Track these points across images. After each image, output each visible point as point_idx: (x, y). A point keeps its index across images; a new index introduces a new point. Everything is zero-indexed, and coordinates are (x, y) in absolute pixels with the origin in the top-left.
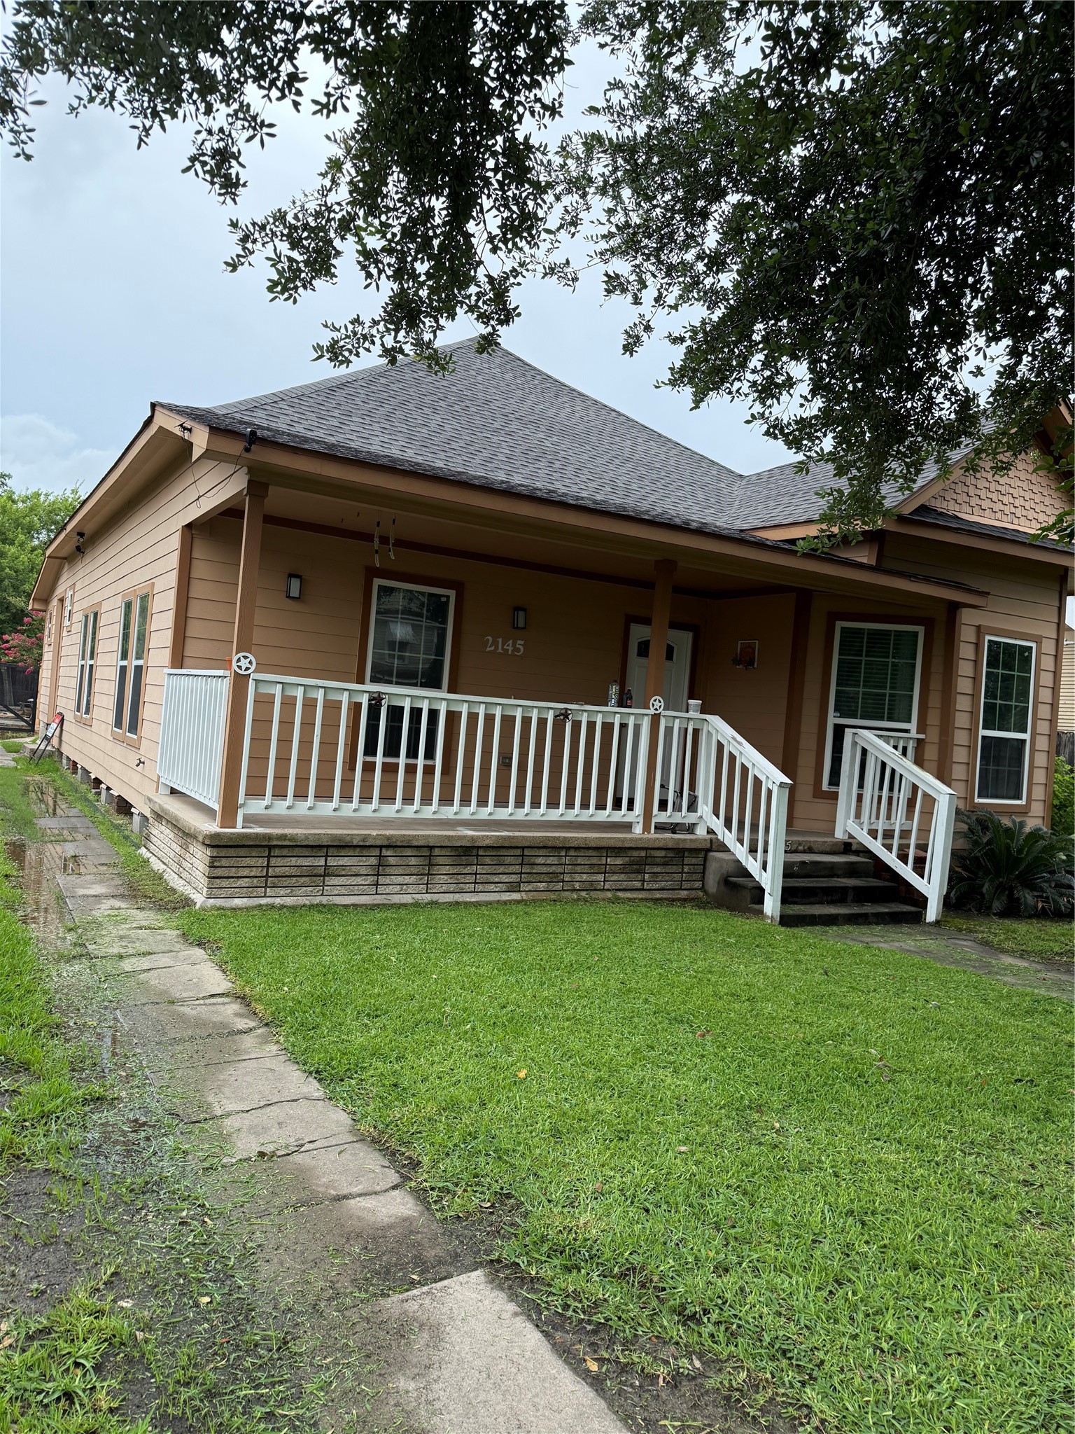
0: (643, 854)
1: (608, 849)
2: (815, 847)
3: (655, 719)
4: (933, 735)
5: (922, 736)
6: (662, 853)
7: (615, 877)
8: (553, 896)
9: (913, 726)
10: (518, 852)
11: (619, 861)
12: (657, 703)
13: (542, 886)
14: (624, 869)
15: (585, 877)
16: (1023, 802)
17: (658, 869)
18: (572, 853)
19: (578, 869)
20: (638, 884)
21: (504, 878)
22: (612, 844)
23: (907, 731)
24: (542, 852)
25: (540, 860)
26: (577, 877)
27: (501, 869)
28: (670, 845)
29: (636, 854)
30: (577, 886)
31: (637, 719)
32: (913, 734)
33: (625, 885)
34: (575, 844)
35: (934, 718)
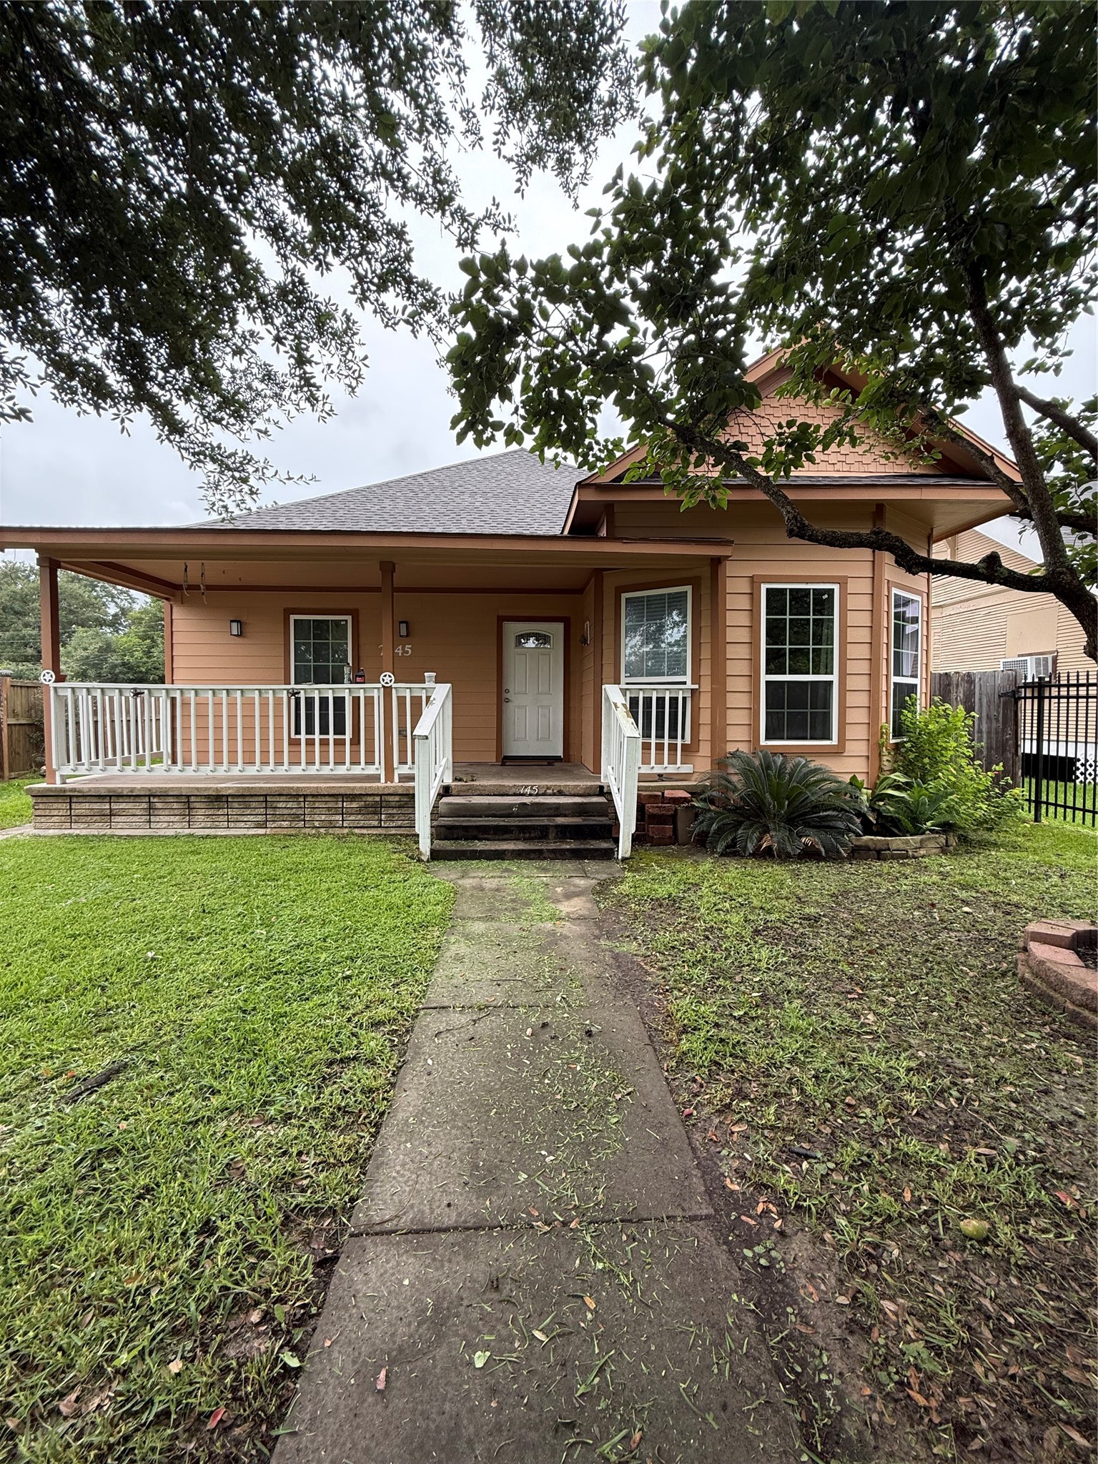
0: (378, 799)
1: (343, 795)
2: (565, 790)
3: (387, 690)
4: (706, 685)
5: (696, 687)
6: (397, 798)
7: (352, 818)
8: (293, 832)
9: (688, 678)
10: (262, 799)
11: (355, 805)
12: (387, 678)
13: (285, 824)
14: (359, 811)
15: (323, 817)
16: (835, 741)
17: (395, 811)
18: (309, 799)
19: (317, 811)
20: (376, 823)
21: (251, 818)
22: (342, 792)
23: (684, 683)
24: (282, 799)
25: (280, 805)
26: (317, 818)
27: (248, 812)
28: (400, 792)
29: (370, 799)
30: (317, 824)
31: (376, 692)
32: (689, 685)
33: (362, 823)
34: (308, 792)
35: (705, 670)
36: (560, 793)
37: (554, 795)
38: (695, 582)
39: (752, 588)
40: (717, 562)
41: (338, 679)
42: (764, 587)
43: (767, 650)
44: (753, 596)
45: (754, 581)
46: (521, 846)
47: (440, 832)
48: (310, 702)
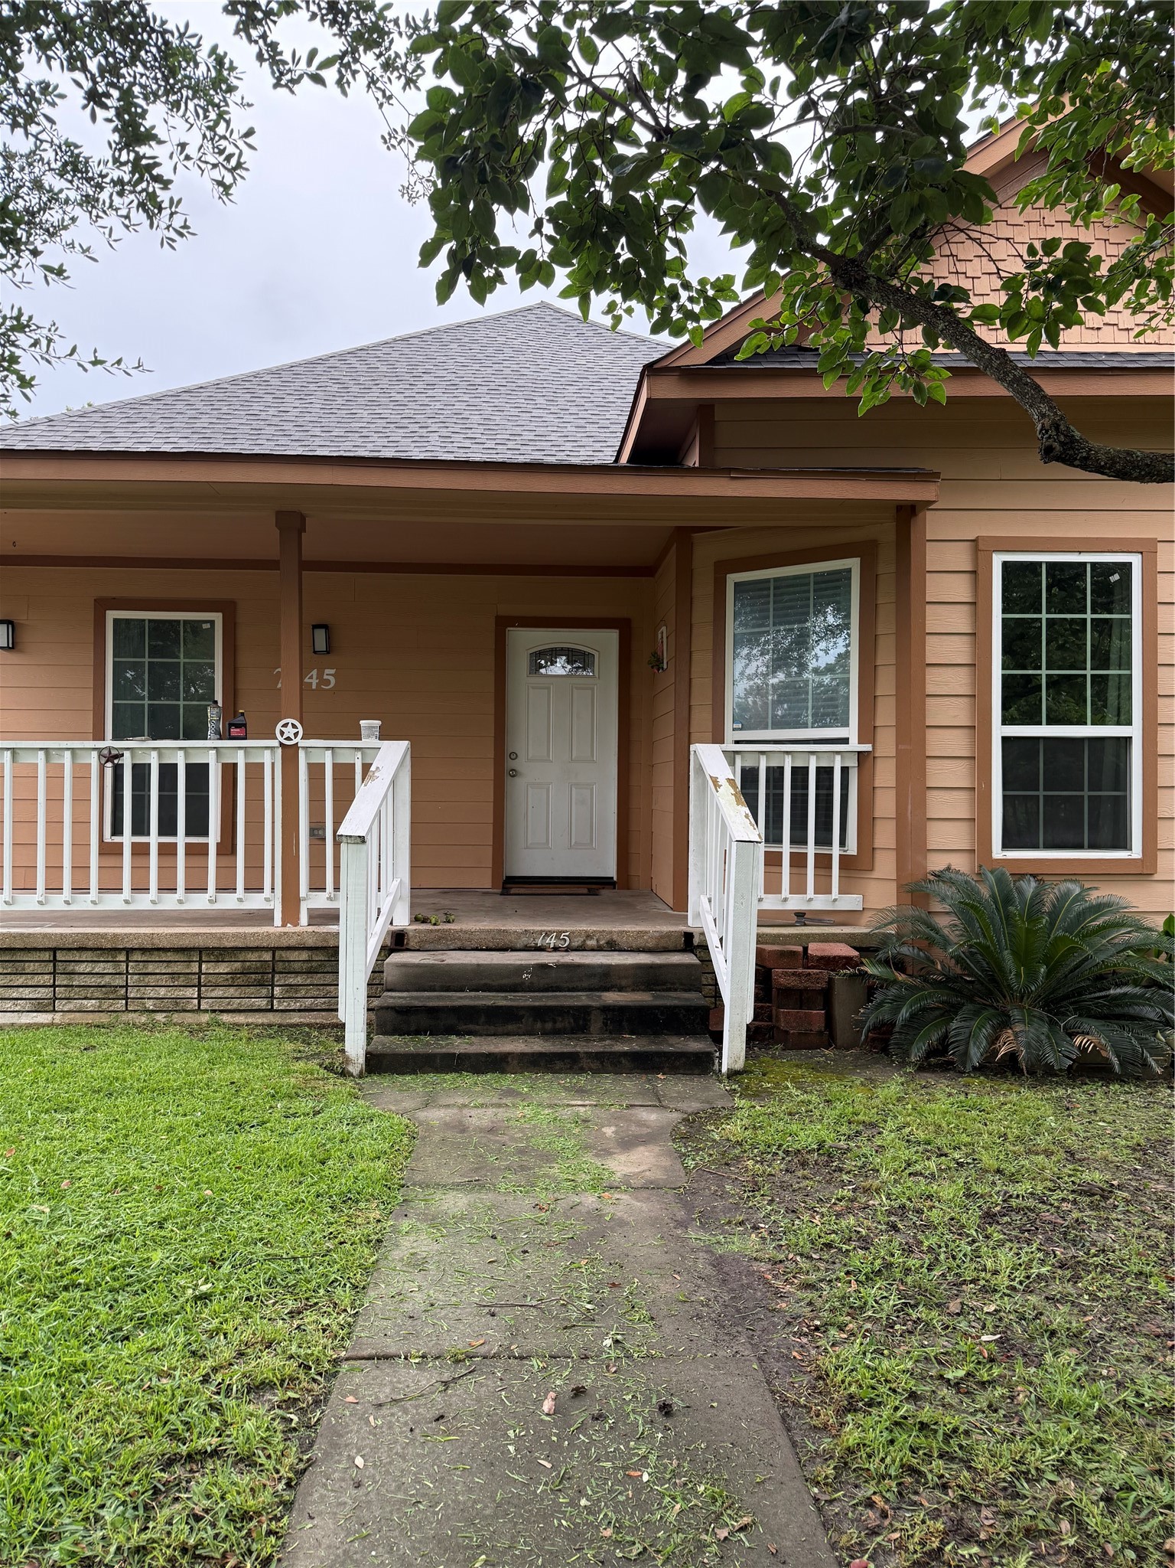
0: (267, 956)
1: (200, 950)
2: (622, 942)
3: (290, 753)
4: (887, 744)
5: (867, 747)
6: (304, 956)
7: (218, 992)
8: (104, 1019)
9: (851, 732)
10: (47, 956)
11: (223, 968)
12: (289, 729)
13: (90, 1004)
14: (233, 980)
15: (162, 992)
16: (1136, 852)
17: (299, 980)
18: (137, 956)
19: (151, 980)
20: (263, 1003)
21: (26, 993)
22: (200, 943)
23: (845, 741)
24: (85, 956)
25: (81, 968)
26: (150, 992)
27: (21, 980)
28: (310, 943)
29: (253, 956)
30: (150, 1005)
31: (266, 753)
32: (854, 745)
33: (235, 1004)
34: (135, 944)
35: (886, 714)
36: (612, 946)
37: (599, 949)
38: (867, 551)
39: (976, 560)
40: (908, 513)
41: (196, 731)
42: (998, 560)
43: (1006, 679)
44: (978, 576)
45: (980, 549)
46: (536, 1045)
47: (384, 1020)
48: (141, 772)
